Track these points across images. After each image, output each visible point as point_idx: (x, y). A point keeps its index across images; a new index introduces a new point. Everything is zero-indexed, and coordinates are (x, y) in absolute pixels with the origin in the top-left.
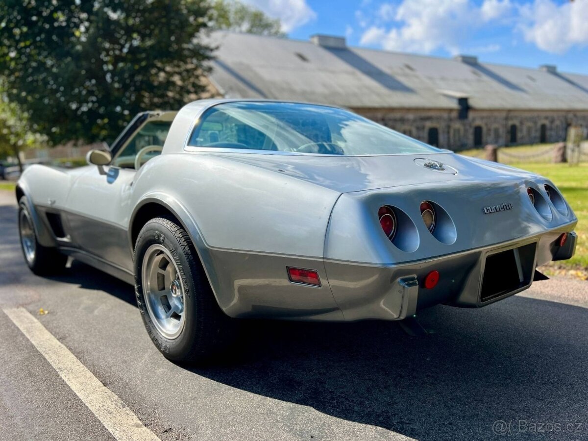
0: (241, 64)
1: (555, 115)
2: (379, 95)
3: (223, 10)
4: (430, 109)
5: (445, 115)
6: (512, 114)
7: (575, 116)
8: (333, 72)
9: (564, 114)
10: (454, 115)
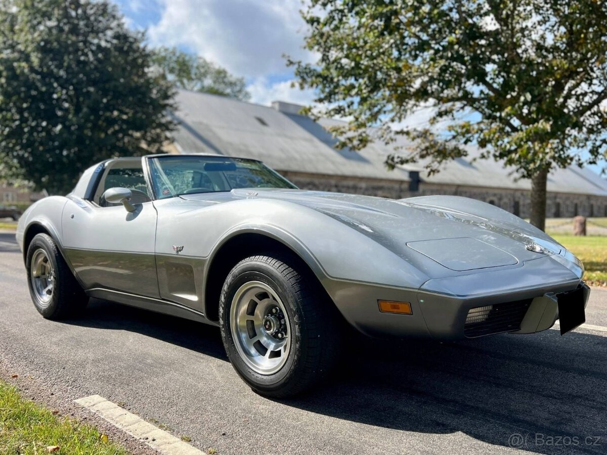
0: (201, 123)
1: (503, 193)
2: (333, 163)
3: (185, 65)
4: (381, 180)
5: (397, 186)
6: (460, 189)
7: (522, 194)
8: (291, 138)
9: (512, 192)
10: (405, 186)
